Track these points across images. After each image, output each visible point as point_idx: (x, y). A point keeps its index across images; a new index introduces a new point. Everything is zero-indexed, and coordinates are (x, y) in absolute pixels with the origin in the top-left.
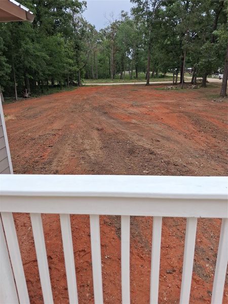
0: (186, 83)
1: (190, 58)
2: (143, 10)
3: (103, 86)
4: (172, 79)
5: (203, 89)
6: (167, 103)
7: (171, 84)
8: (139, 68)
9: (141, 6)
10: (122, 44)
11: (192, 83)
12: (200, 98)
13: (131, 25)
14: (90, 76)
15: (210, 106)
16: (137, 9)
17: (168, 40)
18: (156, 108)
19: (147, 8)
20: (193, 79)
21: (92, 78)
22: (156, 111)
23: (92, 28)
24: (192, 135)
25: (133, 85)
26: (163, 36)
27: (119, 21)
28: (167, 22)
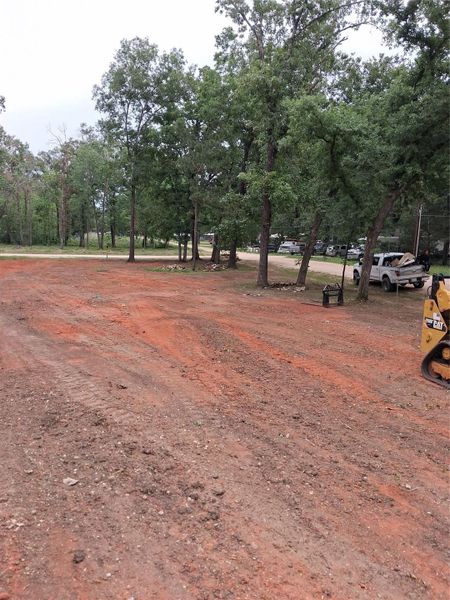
0: (201, 259)
1: (209, 217)
2: (119, 126)
3: (38, 259)
4: (178, 251)
5: (231, 271)
6: (161, 299)
7: (175, 261)
8: (116, 228)
9: (116, 119)
10: (82, 182)
11: (213, 260)
12: (223, 288)
13: (100, 151)
14: (15, 238)
15: (240, 304)
16: (108, 122)
17: (167, 182)
18: (137, 308)
19: (127, 123)
20: (214, 254)
21: (19, 243)
22: (136, 315)
23: (22, 148)
24: (197, 368)
25: (102, 260)
26: (158, 174)
27: (76, 142)
28: (164, 150)
